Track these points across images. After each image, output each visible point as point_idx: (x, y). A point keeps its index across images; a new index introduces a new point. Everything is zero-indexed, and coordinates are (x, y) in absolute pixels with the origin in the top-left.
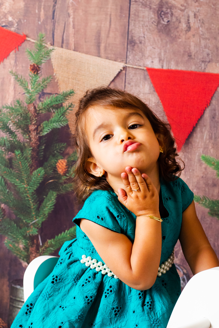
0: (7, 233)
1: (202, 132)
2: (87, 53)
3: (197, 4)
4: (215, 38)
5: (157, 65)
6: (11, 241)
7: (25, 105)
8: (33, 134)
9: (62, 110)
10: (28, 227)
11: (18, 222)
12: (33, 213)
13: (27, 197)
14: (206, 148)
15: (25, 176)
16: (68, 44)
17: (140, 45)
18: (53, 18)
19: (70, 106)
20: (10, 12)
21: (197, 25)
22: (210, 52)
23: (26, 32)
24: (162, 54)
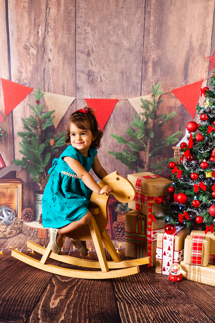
0: (31, 172)
1: (110, 124)
2: (59, 94)
3: (104, 70)
4: (113, 84)
5: (89, 97)
6: (33, 175)
7: (35, 117)
8: (39, 130)
9: (50, 119)
10: (40, 169)
11: (35, 167)
12: (42, 163)
13: (38, 156)
14: (112, 131)
15: (37, 148)
16: (51, 90)
17: (81, 89)
18: (44, 80)
19: (54, 117)
20: (25, 79)
21: (105, 79)
22: (111, 90)
23: (33, 87)
24: (91, 93)
